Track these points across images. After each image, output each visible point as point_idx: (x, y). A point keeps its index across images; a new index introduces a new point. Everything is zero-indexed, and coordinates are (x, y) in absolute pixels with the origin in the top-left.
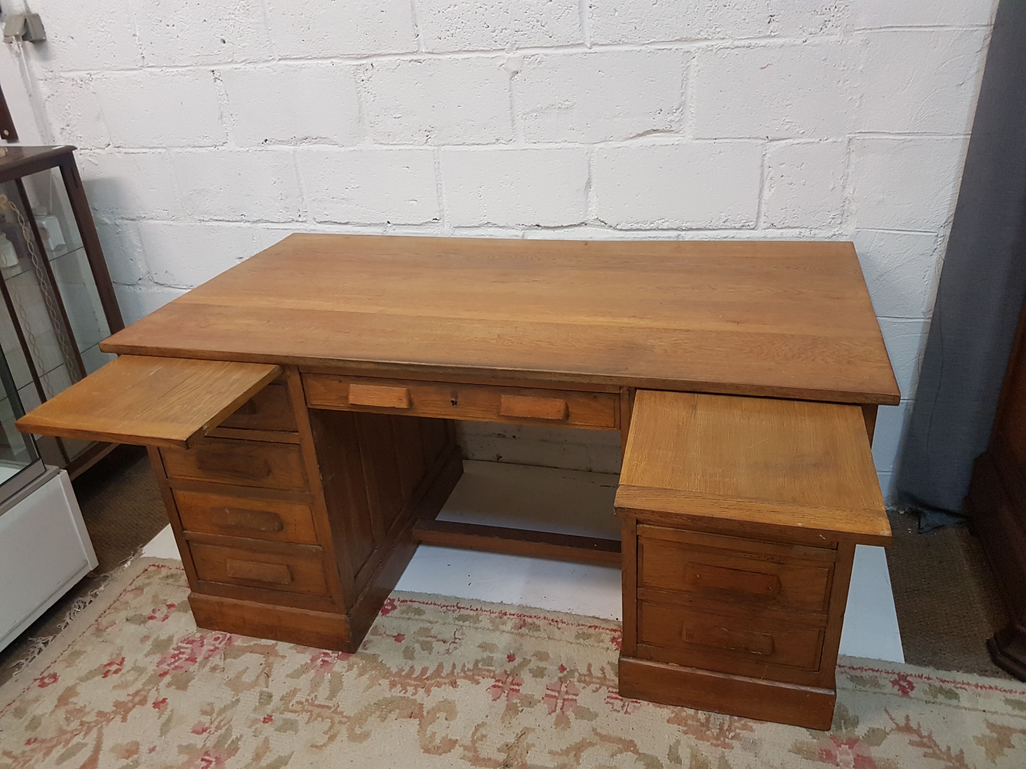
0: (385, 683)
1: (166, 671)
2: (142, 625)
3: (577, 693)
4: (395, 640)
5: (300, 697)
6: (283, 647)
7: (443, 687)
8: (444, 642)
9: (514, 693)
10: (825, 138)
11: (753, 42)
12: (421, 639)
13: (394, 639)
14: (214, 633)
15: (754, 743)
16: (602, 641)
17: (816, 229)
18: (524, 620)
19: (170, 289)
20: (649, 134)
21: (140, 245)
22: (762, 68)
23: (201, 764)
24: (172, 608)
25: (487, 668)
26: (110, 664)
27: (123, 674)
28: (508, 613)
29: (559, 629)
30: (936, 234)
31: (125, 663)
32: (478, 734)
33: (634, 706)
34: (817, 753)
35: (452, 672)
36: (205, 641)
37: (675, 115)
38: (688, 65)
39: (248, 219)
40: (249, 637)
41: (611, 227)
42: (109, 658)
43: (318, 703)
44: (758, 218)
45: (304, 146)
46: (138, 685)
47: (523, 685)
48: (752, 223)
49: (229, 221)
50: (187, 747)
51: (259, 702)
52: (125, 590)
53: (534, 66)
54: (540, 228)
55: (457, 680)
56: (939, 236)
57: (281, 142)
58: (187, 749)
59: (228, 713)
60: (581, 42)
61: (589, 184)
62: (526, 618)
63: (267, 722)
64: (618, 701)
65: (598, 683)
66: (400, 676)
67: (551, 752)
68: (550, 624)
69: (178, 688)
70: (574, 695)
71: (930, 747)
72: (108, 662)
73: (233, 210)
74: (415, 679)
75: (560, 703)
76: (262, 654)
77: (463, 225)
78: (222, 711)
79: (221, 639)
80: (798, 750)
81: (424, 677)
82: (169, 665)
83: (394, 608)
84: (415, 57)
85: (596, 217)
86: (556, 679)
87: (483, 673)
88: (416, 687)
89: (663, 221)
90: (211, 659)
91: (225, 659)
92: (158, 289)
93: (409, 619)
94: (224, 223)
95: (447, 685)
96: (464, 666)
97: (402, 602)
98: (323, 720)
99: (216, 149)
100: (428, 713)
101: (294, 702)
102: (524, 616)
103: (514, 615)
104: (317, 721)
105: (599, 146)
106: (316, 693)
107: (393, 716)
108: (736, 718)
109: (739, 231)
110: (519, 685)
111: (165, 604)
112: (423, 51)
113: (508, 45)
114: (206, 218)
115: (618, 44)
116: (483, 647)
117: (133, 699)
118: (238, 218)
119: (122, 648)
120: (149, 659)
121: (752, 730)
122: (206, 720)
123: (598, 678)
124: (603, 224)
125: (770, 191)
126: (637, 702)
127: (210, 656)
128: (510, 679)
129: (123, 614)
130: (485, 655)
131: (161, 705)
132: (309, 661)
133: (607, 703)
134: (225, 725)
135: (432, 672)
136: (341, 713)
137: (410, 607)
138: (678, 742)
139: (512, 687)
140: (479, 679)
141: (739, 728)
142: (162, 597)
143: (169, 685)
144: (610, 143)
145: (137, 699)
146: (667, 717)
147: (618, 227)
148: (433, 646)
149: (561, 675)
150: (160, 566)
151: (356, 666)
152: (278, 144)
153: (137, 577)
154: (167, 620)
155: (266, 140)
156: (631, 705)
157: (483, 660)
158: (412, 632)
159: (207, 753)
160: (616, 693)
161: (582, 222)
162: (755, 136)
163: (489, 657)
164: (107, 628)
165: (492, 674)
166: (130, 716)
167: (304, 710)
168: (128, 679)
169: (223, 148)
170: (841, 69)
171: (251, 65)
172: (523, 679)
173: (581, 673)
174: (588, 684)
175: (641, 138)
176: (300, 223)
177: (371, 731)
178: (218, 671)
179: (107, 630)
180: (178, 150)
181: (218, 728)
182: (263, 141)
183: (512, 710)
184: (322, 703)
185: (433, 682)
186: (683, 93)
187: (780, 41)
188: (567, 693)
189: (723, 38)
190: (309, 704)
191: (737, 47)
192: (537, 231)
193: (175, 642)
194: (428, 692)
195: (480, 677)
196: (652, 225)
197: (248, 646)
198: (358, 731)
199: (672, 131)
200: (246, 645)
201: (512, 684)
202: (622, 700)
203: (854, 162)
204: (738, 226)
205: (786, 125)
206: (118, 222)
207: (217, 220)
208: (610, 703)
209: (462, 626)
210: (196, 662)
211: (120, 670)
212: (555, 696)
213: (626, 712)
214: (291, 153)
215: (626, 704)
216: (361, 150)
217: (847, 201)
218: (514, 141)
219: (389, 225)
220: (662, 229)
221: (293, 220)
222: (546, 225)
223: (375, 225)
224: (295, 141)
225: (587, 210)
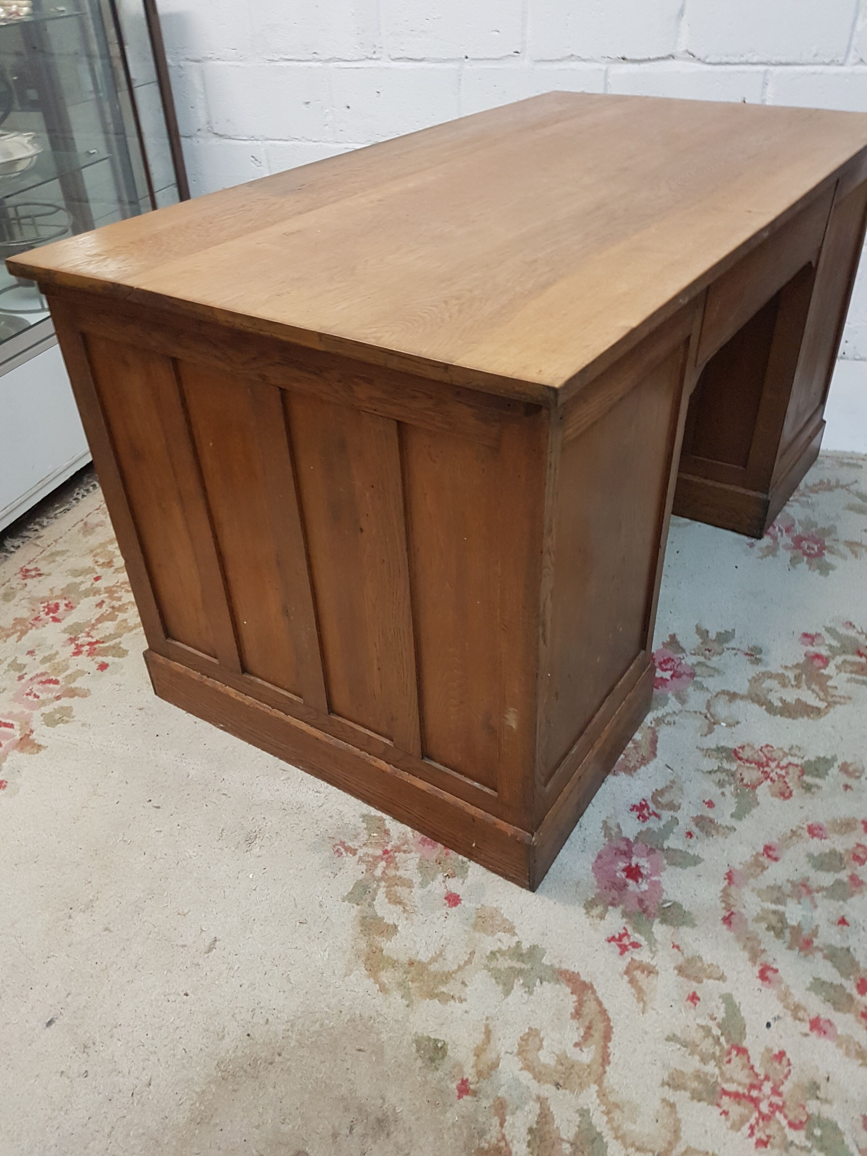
19: (231, 142)
21: (202, 90)
39: (320, 58)
41: (699, 61)
44: (848, 52)
48: (841, 58)
49: (299, 61)
54: (625, 61)
73: (306, 47)
77: (545, 59)
85: (686, 49)
89: (753, 53)
92: (216, 142)
94: (294, 62)
109: (827, 65)
114: (276, 57)
118: (310, 57)
124: (692, 57)
147: (707, 60)
161: (670, 56)
176: (375, 62)
196: (741, 58)
204: (827, 59)
206: (183, 64)
207: (287, 60)
219: (466, 60)
220: (752, 64)
221: (367, 57)
222: (632, 58)
223: (452, 60)
225: (676, 42)
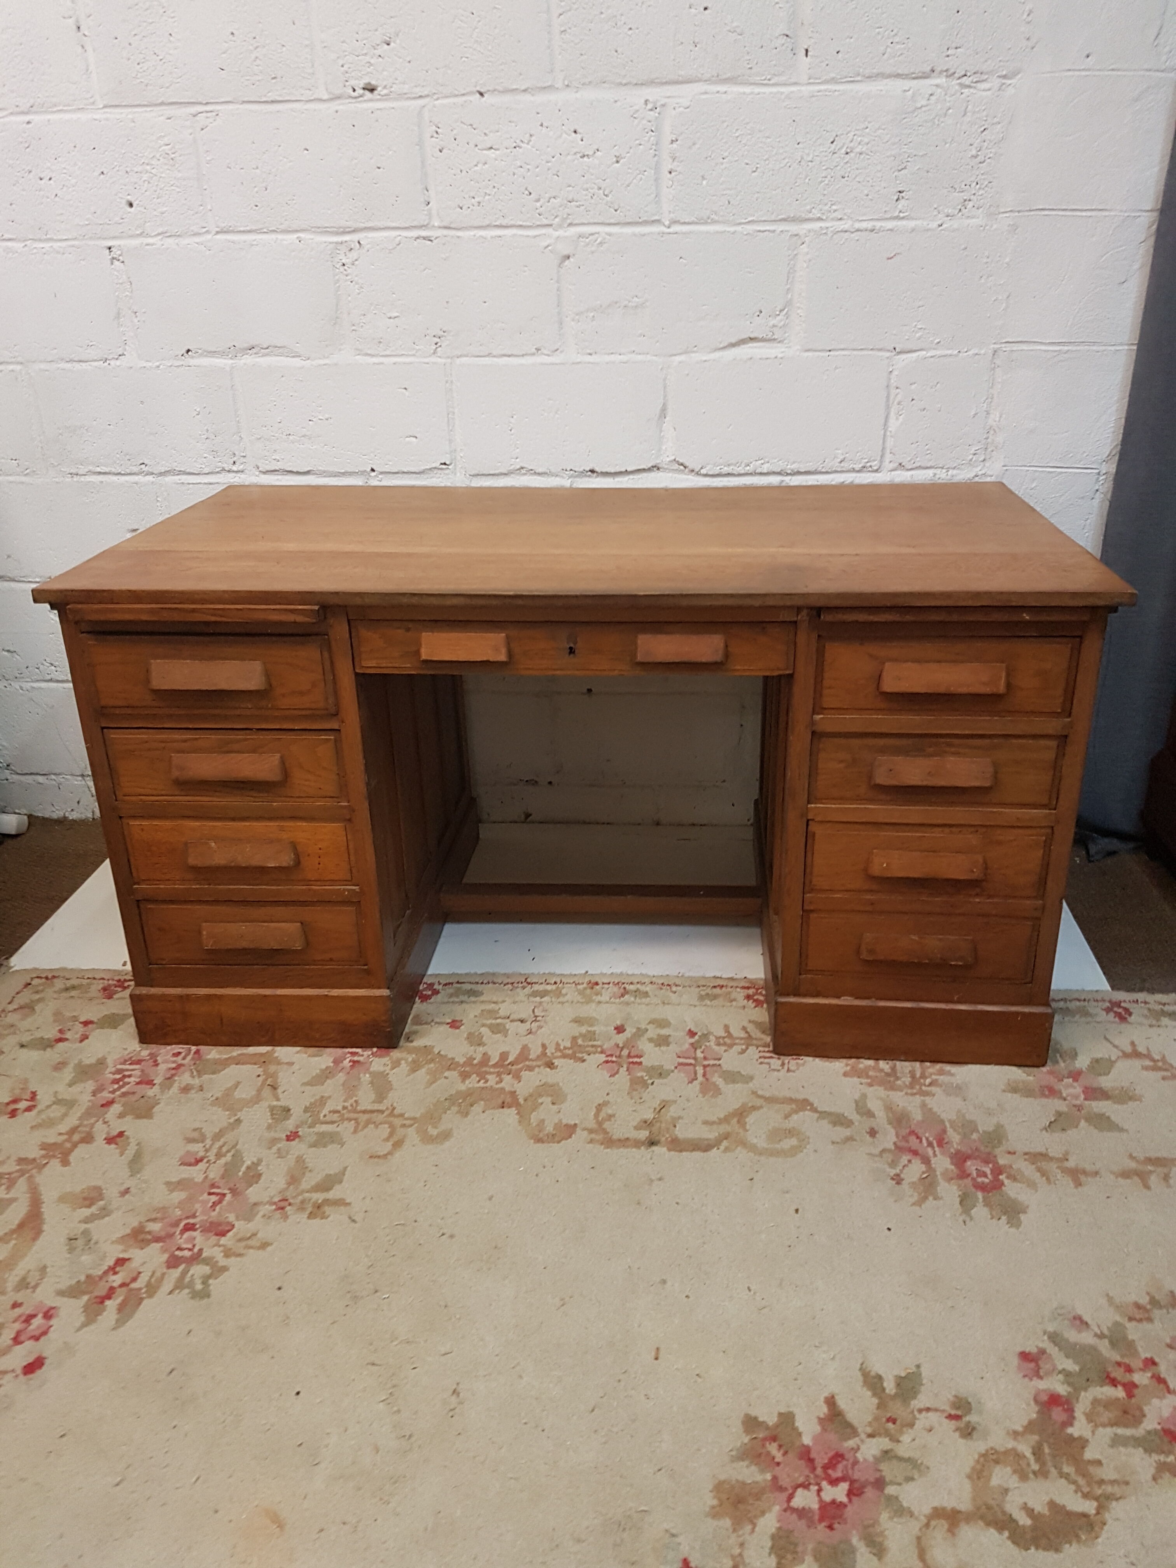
0: (453, 1075)
1: (110, 1100)
2: (49, 1050)
3: (719, 1057)
4: (450, 1027)
5: (331, 1105)
6: (284, 1053)
7: (537, 1070)
8: (522, 1021)
9: (636, 1066)
10: (966, 350)
11: (878, 224)
12: (488, 1022)
13: (448, 1026)
14: (169, 1048)
15: (959, 1087)
16: (734, 1000)
17: (954, 468)
18: (624, 988)
19: (13, 585)
20: (744, 344)
22: (888, 259)
23: (210, 1200)
24: (90, 1026)
25: (590, 1043)
26: (15, 1101)
27: (40, 1112)
28: (600, 983)
29: (675, 992)
30: (1097, 471)
31: (38, 1097)
32: (602, 1115)
33: (797, 1063)
34: (1037, 1089)
35: (544, 1054)
36: (158, 1058)
37: (779, 318)
38: (795, 252)
39: (151, 470)
40: (228, 1048)
41: (693, 471)
42: (10, 1094)
43: (363, 1108)
44: (882, 456)
45: (248, 360)
46: (72, 1121)
47: (646, 1056)
48: (875, 463)
49: (119, 474)
50: (179, 1183)
51: (273, 1119)
52: (3, 1011)
53: (593, 249)
54: (595, 475)
55: (554, 1061)
56: (1102, 473)
57: (213, 353)
58: (181, 1185)
59: (229, 1137)
60: (656, 218)
61: (662, 412)
62: (625, 985)
63: (293, 1140)
64: (775, 1060)
65: (743, 1044)
66: (472, 1065)
67: (706, 1123)
68: (661, 989)
69: (139, 1117)
70: (715, 1059)
71: (1166, 1070)
72: (11, 1099)
73: (128, 457)
74: (494, 1066)
75: (700, 1070)
76: (255, 1064)
77: (485, 472)
78: (217, 1136)
79: (183, 1054)
80: (1014, 1088)
81: (506, 1063)
82: (113, 1092)
83: (437, 992)
84: (424, 233)
85: (673, 458)
86: (687, 1046)
87: (587, 1049)
88: (499, 1074)
89: (762, 461)
90: (176, 1078)
91: (199, 1076)
93: (462, 1002)
94: (110, 476)
95: (542, 1067)
96: (558, 1044)
97: (445, 985)
98: (377, 1127)
99: (106, 364)
100: (525, 1100)
101: (325, 1112)
102: (623, 983)
103: (609, 984)
104: (366, 1130)
105: (678, 359)
106: (355, 1099)
107: (477, 1108)
108: (928, 1064)
109: (858, 475)
110: (640, 1057)
111: (78, 1021)
112: (436, 224)
113: (557, 220)
114: (83, 470)
115: (706, 223)
116: (578, 1021)
117: (70, 1137)
118: (135, 469)
119: (26, 1081)
120: (76, 1089)
121: (952, 1075)
122: (198, 1149)
123: (741, 1039)
124: (682, 467)
125: (897, 419)
126: (799, 1059)
127: (173, 1075)
128: (625, 1052)
129: (11, 1041)
130: (584, 1029)
131: (118, 1140)
132: (332, 1065)
133: (762, 1063)
134: (228, 1151)
135: (515, 1056)
136: (402, 1115)
137: (459, 989)
138: (864, 1096)
139: (631, 1060)
140: (583, 1057)
141: (934, 1074)
142: (68, 1014)
143: (121, 1116)
144: (693, 355)
145: (76, 1137)
146: (842, 1071)
147: (703, 471)
148: (507, 1028)
149: (692, 1040)
150: (50, 976)
151: (403, 1062)
152: (206, 356)
153: (18, 993)
154: (86, 1041)
155: (189, 351)
156: (793, 1062)
157: (581, 1035)
158: (472, 1016)
159: (213, 1186)
160: (768, 1051)
161: (654, 464)
162: (880, 347)
163: (589, 1032)
165: (599, 1049)
166: (72, 1158)
167: (343, 1119)
168: (52, 1115)
169: (118, 363)
170: (985, 260)
171: (170, 241)
172: (643, 1050)
173: (718, 1035)
174: (731, 1046)
175: (733, 349)
176: (234, 474)
177: (451, 1129)
178: (193, 1092)
180: (43, 366)
181: (219, 1155)
182: (184, 351)
183: (638, 1084)
184: (369, 1108)
185: (520, 1066)
186: (788, 289)
187: (912, 224)
188: (705, 1058)
189: (841, 219)
190: (349, 1112)
191: (858, 230)
192: (590, 479)
193: (110, 1065)
194: (518, 1077)
195: (584, 1055)
196: (748, 468)
197: (230, 1057)
198: (434, 1132)
199: (775, 340)
200: (225, 1056)
201: (629, 1056)
202: (779, 1058)
203: (1000, 381)
204: (858, 467)
205: (917, 332)
207: (100, 473)
208: (766, 1063)
209: (540, 1003)
210: (154, 1085)
211: (34, 1106)
212: (691, 1064)
213: (789, 1070)
214: (228, 369)
215: (786, 1062)
216: (336, 364)
217: (992, 432)
218: (561, 352)
219: (373, 474)
220: (761, 474)
221: (223, 470)
222: (604, 470)
223: (351, 474)
224: (234, 351)
225: (660, 450)
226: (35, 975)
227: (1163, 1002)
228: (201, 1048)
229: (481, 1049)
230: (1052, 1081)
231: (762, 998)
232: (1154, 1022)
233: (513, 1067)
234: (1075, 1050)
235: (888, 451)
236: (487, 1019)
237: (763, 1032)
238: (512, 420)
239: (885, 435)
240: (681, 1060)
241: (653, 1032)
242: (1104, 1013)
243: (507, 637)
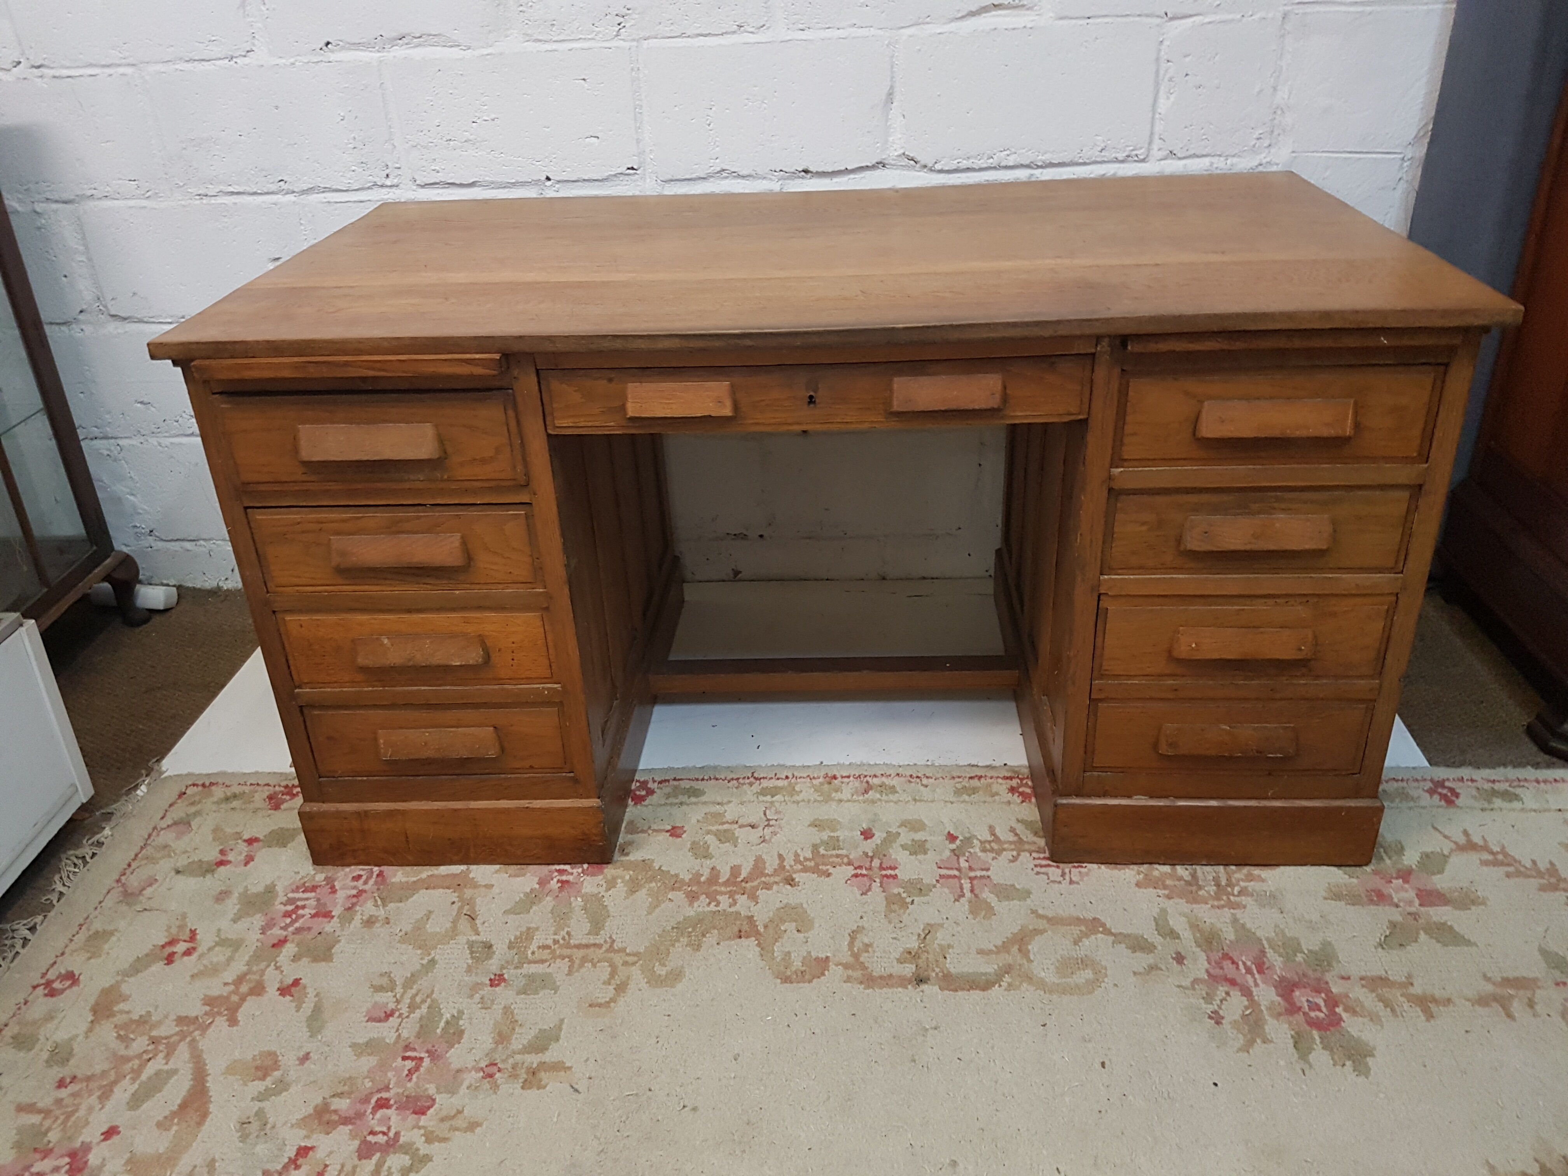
0: (678, 896)
1: (282, 938)
2: (209, 876)
3: (987, 866)
4: (670, 835)
5: (539, 939)
6: (481, 872)
7: (775, 887)
8: (753, 827)
9: (891, 880)
10: (1250, 13)
12: (714, 828)
13: (668, 834)
14: (347, 869)
15: (1272, 895)
16: (997, 794)
17: (1234, 156)
18: (867, 782)
19: (141, 326)
20: (987, 12)
21: (82, 248)
23: (404, 1066)
24: (255, 844)
25: (834, 852)
26: (172, 943)
27: (200, 957)
28: (838, 776)
29: (926, 786)
30: (1401, 156)
31: (198, 937)
32: (858, 944)
33: (1080, 872)
34: (1363, 895)
35: (782, 867)
36: (336, 883)
39: (291, 188)
40: (415, 868)
41: (925, 166)
42: (166, 934)
43: (577, 942)
44: (1150, 143)
45: (399, 52)
46: (239, 967)
47: (900, 867)
48: (1142, 151)
49: (255, 193)
50: (367, 1044)
51: (472, 958)
52: (155, 828)
54: (809, 175)
55: (794, 876)
56: (1406, 159)
57: (356, 46)
58: (370, 1047)
59: (423, 983)
61: (890, 97)
62: (868, 778)
63: (498, 985)
64: (1053, 869)
65: (1012, 850)
66: (699, 883)
67: (981, 952)
68: (910, 782)
69: (315, 959)
70: (982, 870)
71: (1508, 864)
72: (167, 940)
73: (264, 173)
74: (726, 883)
75: (966, 883)
76: (448, 888)
77: (679, 177)
78: (410, 982)
79: (364, 878)
80: (1336, 895)
81: (739, 880)
82: (284, 928)
83: (651, 792)
85: (902, 151)
86: (947, 853)
87: (831, 860)
88: (731, 894)
89: (1008, 152)
90: (358, 908)
91: (384, 905)
92: (116, 328)
93: (681, 804)
94: (245, 197)
95: (781, 884)
96: (797, 855)
97: (660, 783)
98: (594, 966)
99: (232, 63)
100: (766, 927)
101: (533, 947)
102: (866, 776)
103: (849, 777)
104: (583, 970)
105: (908, 32)
106: (566, 929)
107: (711, 939)
108: (1233, 868)
109: (1122, 165)
110: (894, 868)
111: (241, 838)
114: (213, 190)
116: (816, 824)
117: (237, 988)
118: (273, 188)
119: (184, 916)
120: (242, 925)
121: (1263, 880)
122: (386, 999)
123: (1011, 843)
124: (912, 162)
125: (1168, 98)
126: (1082, 867)
127: (354, 905)
128: (876, 863)
129: (166, 865)
130: (825, 835)
131: (293, 989)
132: (537, 886)
133: (1038, 873)
134: (423, 1001)
135: (748, 870)
136: (623, 950)
137: (676, 787)
138: (1164, 912)
139: (884, 872)
140: (828, 870)
141: (1242, 880)
142: (229, 830)
143: (296, 958)
144: (926, 27)
145: (244, 988)
146: (1135, 881)
147: (938, 167)
148: (737, 835)
149: (953, 846)
150: (207, 784)
151: (619, 881)
152: (349, 49)
153: (171, 805)
154: (252, 863)
155: (328, 44)
156: (1075, 871)
157: (824, 842)
158: (694, 821)
159: (407, 1048)
160: (1044, 858)
161: (879, 160)
162: (1149, 12)
163: (832, 838)
164: (144, 889)
165: (846, 860)
166: (240, 1016)
167: (554, 958)
168: (215, 960)
169: (246, 60)
172: (896, 860)
173: (983, 839)
174: (999, 852)
175: (973, 18)
176: (388, 190)
177: (682, 967)
178: (377, 925)
179: (144, 892)
181: (412, 1007)
182: (322, 44)
183: (896, 904)
184: (584, 942)
185: (755, 883)
188: (971, 869)
190: (561, 947)
192: (804, 181)
193: (281, 894)
194: (754, 898)
195: (828, 867)
196: (991, 160)
197: (418, 880)
198: (661, 971)
199: (1023, 6)
200: (415, 879)
201: (881, 868)
202: (1058, 867)
203: (1291, 50)
204: (1121, 156)
206: (39, 207)
207: (232, 193)
208: (1043, 873)
209: (772, 803)
210: (333, 917)
211: (194, 949)
212: (955, 876)
213: (1071, 882)
214: (374, 64)
215: (1067, 871)
216: (501, 54)
217: (1279, 112)
218: (768, 28)
219: (548, 183)
220: (1007, 167)
221: (375, 184)
222: (820, 170)
223: (523, 184)
224: (382, 42)
225: (887, 141)
226: (190, 783)
227: (1492, 779)
228: (384, 868)
229: (708, 862)
230: (1377, 882)
231: (1028, 791)
232: (1486, 805)
233: (748, 885)
234: (1400, 843)
235: (1156, 137)
236: (713, 825)
237: (1036, 834)
238: (711, 113)
239: (1153, 118)
240: (944, 872)
241: (906, 837)
242: (1427, 795)
243: (732, 386)
